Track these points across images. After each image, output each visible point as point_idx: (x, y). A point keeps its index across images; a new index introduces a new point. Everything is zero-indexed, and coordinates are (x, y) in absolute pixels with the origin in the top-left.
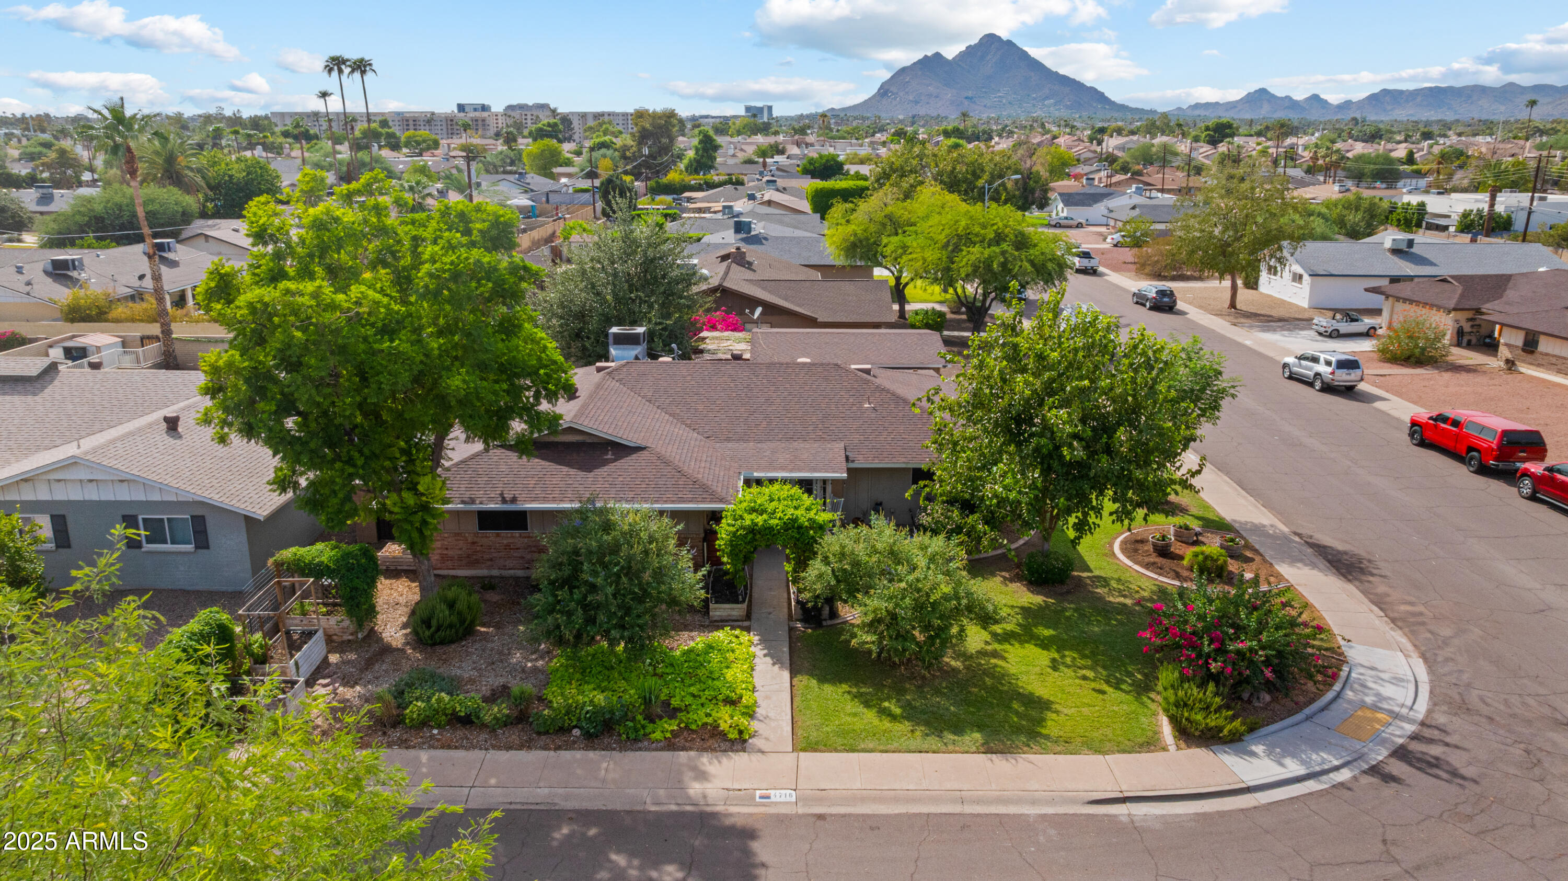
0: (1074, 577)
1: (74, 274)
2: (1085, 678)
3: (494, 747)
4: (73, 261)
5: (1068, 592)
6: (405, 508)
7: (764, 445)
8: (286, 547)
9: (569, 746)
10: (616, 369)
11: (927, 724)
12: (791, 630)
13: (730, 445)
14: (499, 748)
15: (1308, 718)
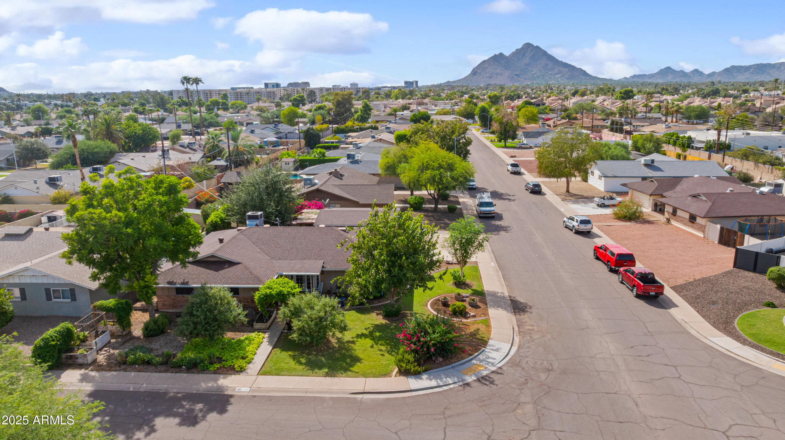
0: (403, 314)
1: (58, 183)
2: (381, 350)
3: (155, 372)
4: (57, 177)
5: (398, 320)
6: (140, 287)
7: (293, 262)
8: (98, 300)
9: (180, 372)
10: (245, 230)
11: (311, 367)
12: (282, 333)
13: (279, 261)
14: (157, 372)
15: (453, 367)
